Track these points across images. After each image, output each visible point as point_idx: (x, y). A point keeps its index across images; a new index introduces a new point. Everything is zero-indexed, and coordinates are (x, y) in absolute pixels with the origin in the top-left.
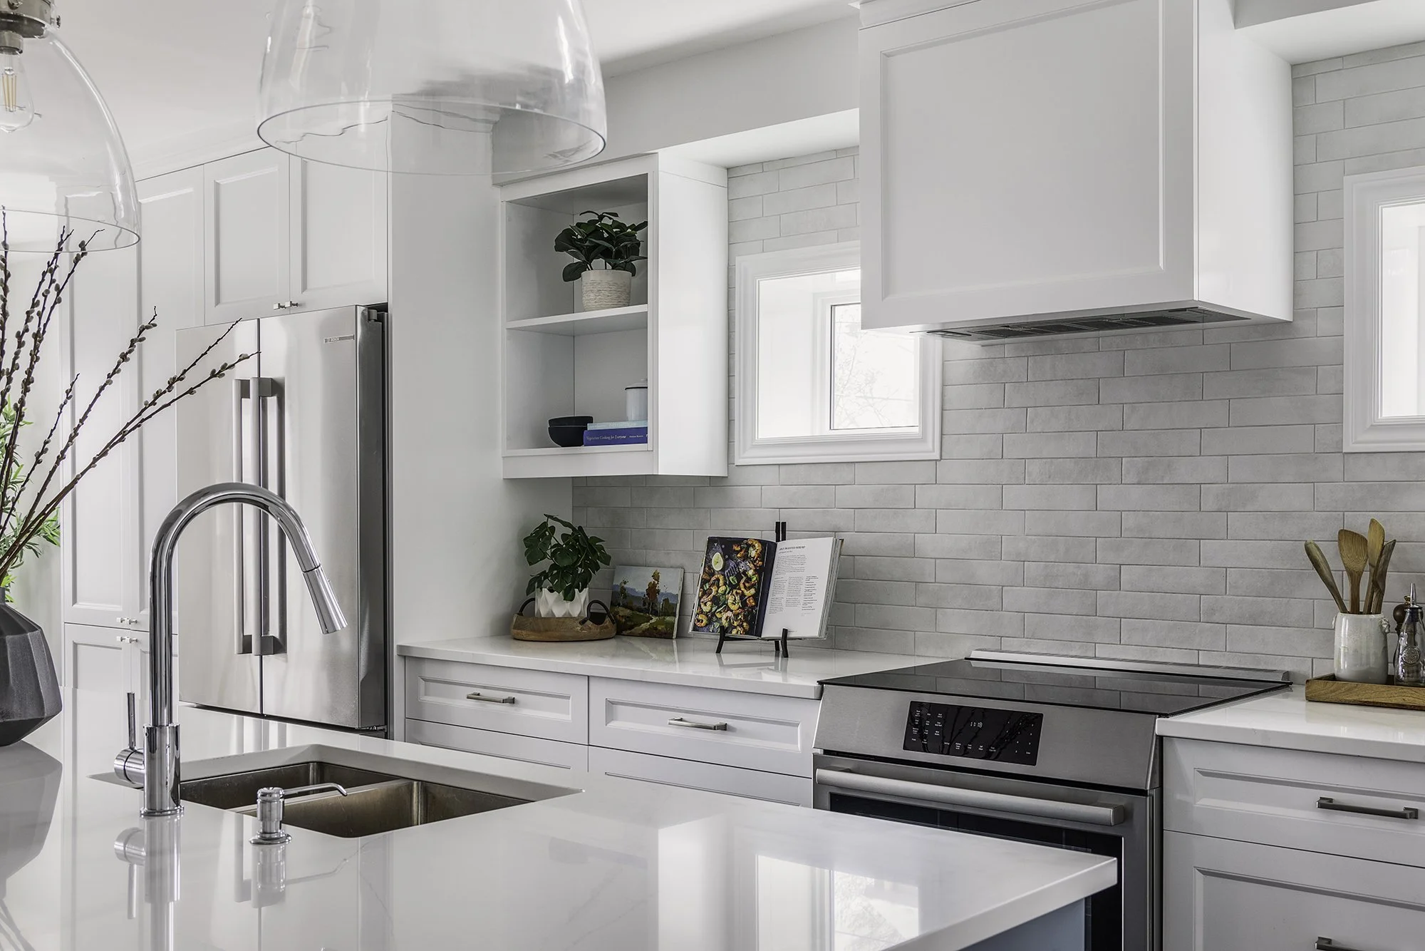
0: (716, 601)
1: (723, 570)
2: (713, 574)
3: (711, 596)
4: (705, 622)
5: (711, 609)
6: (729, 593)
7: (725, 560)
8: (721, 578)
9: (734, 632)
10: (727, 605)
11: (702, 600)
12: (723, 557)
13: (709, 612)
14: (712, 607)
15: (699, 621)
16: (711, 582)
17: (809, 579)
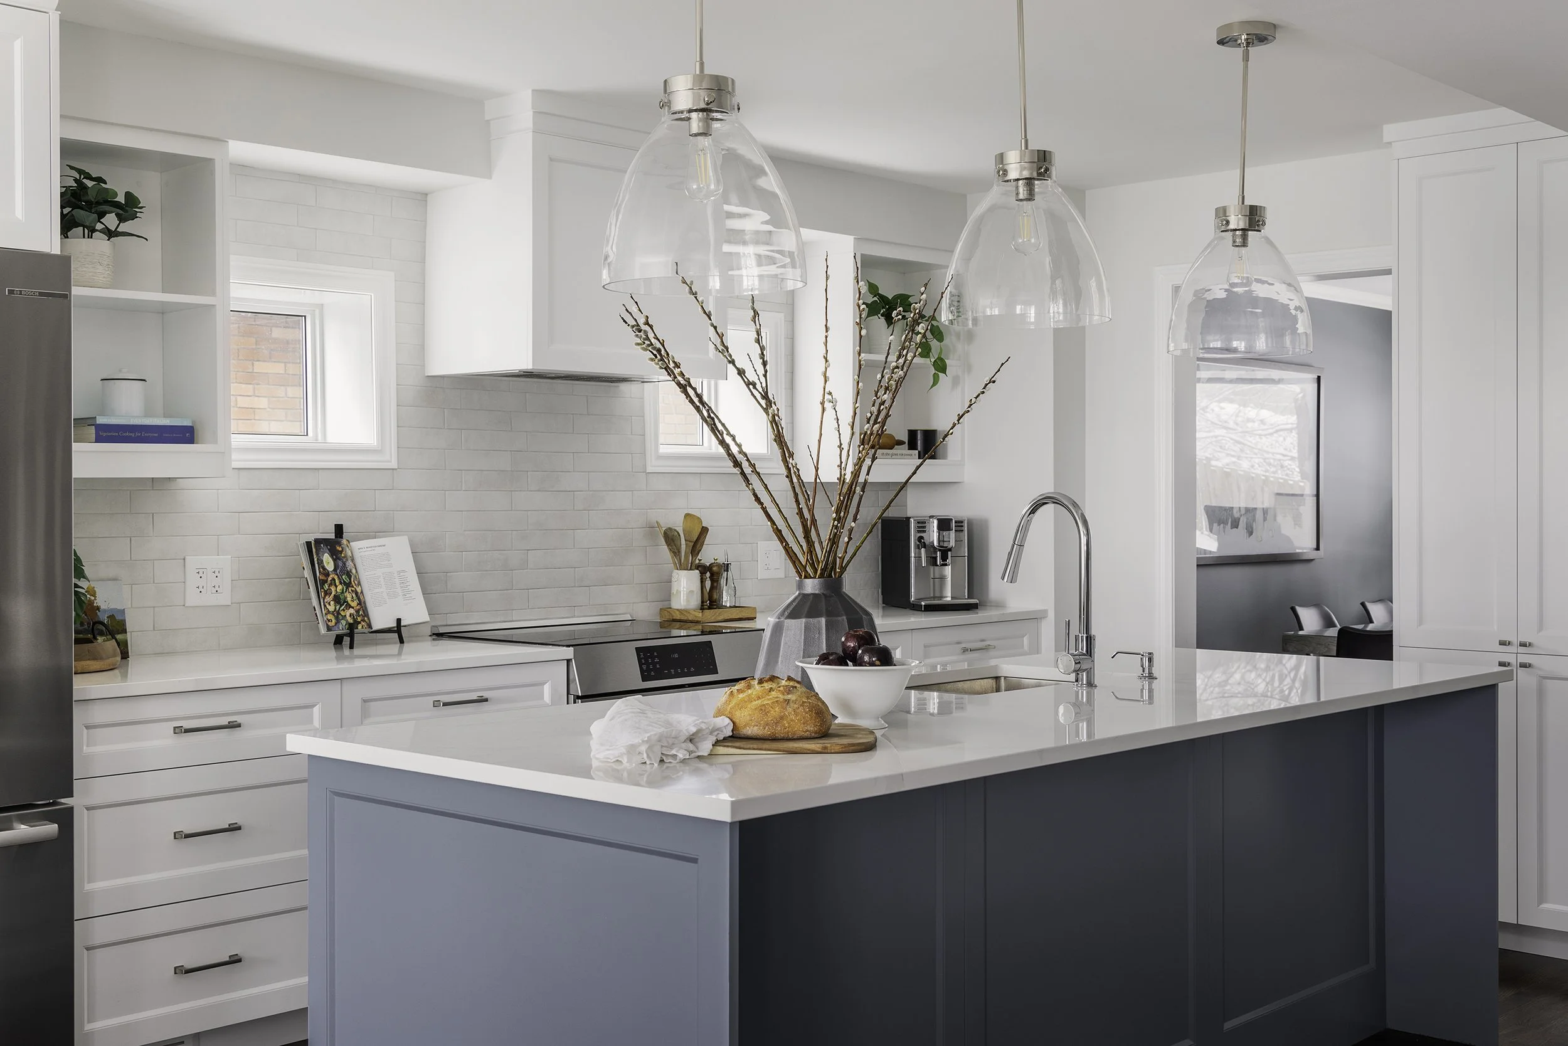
0: (337, 599)
1: (335, 570)
2: (327, 575)
3: (332, 595)
4: (334, 621)
5: (336, 609)
6: (346, 591)
7: (334, 560)
8: (336, 577)
9: (360, 627)
10: (347, 602)
11: (326, 601)
12: (332, 556)
13: (335, 611)
14: (335, 606)
15: (329, 621)
16: (329, 582)
17: (399, 572)
